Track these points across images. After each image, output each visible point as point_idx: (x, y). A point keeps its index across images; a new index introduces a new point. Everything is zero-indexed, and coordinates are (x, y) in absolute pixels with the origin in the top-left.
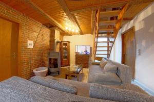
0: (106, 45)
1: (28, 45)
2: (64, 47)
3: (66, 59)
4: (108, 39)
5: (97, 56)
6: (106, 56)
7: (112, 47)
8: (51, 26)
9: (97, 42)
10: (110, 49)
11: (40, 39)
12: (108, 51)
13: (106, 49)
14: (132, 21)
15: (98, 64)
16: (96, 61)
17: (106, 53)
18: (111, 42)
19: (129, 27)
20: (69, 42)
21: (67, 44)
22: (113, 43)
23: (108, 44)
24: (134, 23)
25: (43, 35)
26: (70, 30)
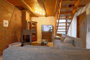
0: (65, 24)
1: (4, 24)
2: (33, 26)
3: (34, 36)
4: (66, 21)
5: (58, 33)
6: (65, 33)
7: (69, 26)
8: (23, 9)
9: (59, 23)
10: (67, 28)
11: (13, 19)
12: (66, 29)
13: (65, 28)
14: (85, 8)
15: (59, 39)
16: (57, 37)
17: (65, 30)
18: (69, 23)
19: (83, 12)
20: (36, 22)
21: (35, 23)
22: (70, 23)
23: (66, 24)
24: (86, 8)
25: (16, 16)
26: (38, 13)
